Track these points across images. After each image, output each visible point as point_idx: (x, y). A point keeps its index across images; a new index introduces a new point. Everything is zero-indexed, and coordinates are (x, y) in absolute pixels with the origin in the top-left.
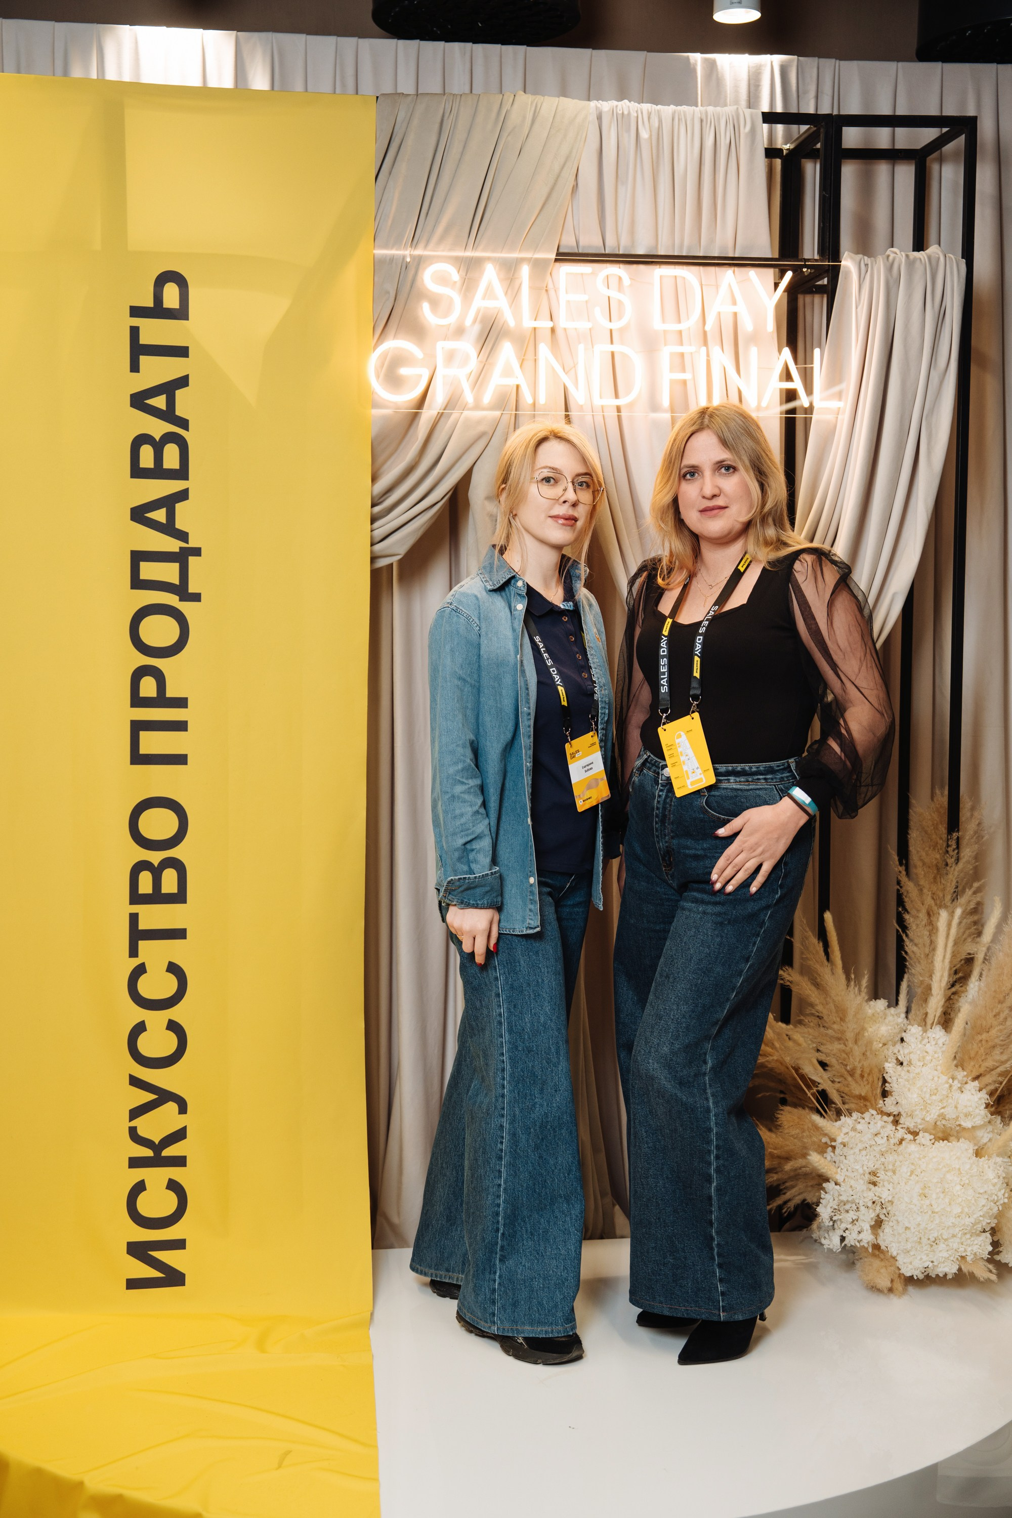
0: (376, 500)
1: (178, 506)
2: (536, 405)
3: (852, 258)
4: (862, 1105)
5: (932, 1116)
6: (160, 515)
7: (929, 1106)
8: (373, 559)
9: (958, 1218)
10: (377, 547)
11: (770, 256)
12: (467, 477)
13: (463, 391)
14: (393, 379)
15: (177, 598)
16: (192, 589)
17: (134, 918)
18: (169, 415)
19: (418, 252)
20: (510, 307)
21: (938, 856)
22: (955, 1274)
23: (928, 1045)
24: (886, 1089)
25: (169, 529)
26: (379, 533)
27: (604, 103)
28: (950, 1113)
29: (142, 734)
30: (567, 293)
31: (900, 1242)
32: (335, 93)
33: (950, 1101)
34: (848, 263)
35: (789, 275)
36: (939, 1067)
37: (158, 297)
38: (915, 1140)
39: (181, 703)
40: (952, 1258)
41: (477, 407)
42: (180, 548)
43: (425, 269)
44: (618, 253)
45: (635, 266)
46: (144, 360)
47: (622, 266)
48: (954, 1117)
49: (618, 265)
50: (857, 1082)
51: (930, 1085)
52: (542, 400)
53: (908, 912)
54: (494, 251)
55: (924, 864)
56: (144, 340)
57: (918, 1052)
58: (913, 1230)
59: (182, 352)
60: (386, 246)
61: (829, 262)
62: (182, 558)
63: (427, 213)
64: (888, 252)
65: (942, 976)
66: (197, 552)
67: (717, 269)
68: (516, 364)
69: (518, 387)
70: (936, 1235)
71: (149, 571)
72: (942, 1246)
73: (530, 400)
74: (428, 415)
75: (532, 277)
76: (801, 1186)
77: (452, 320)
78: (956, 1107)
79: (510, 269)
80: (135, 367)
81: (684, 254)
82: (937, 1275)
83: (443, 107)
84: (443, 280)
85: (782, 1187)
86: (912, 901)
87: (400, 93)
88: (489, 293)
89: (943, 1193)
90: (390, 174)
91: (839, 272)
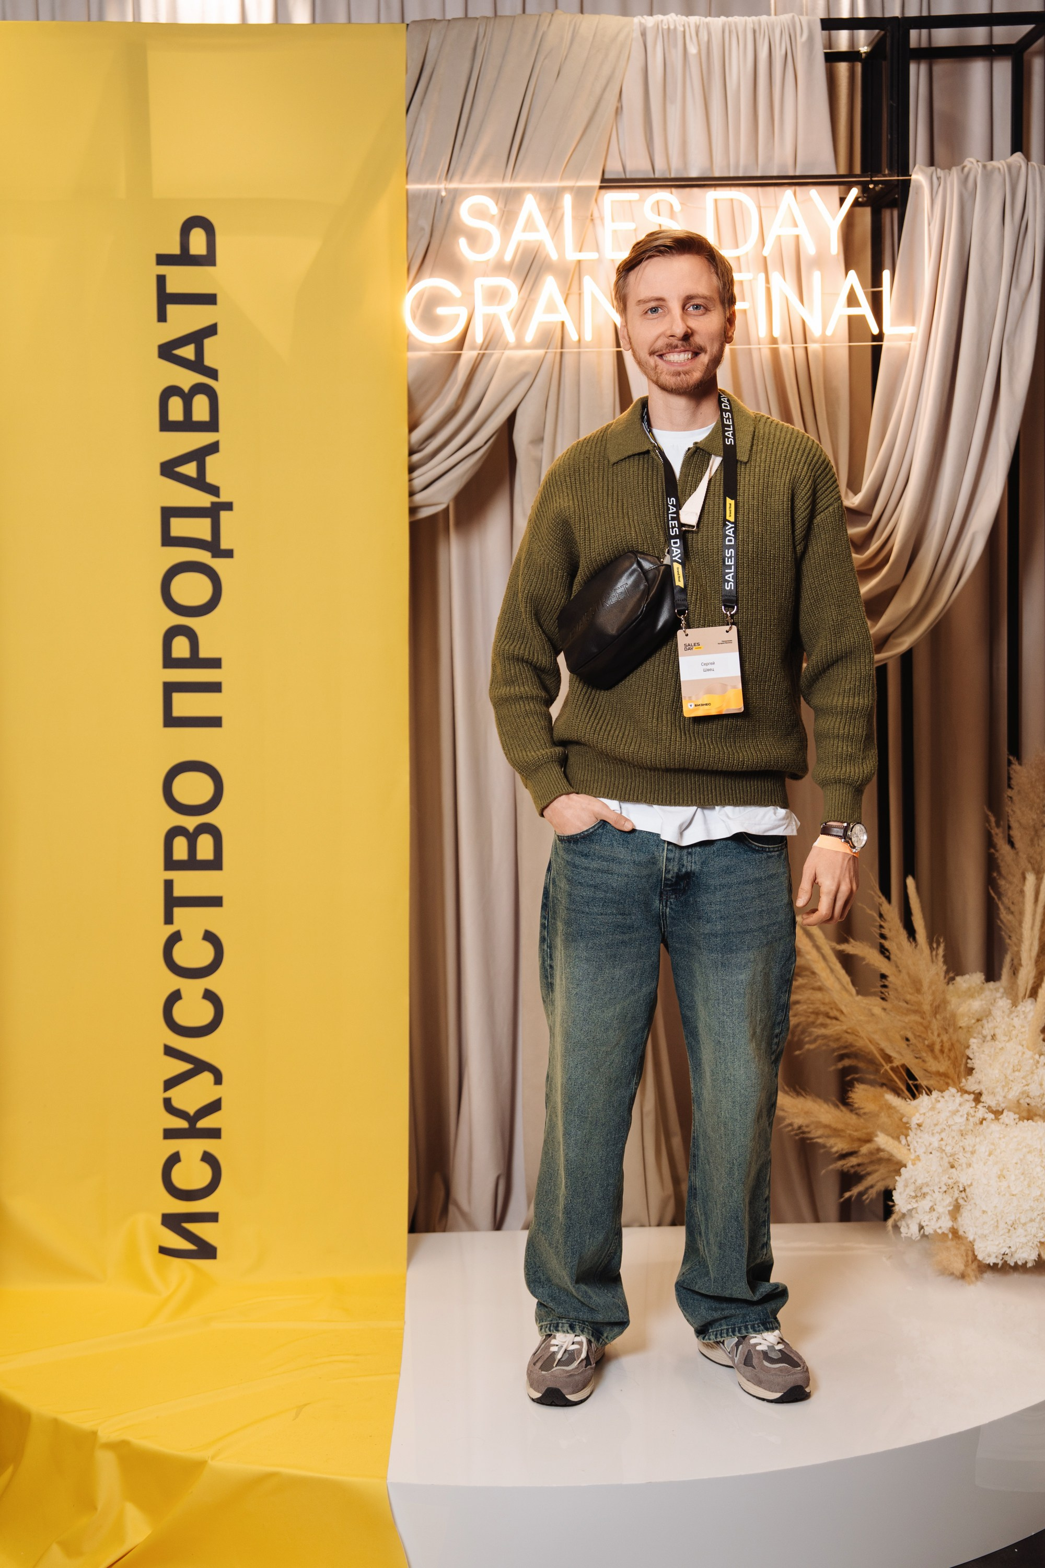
0: (415, 448)
1: (210, 460)
2: (582, 342)
3: (922, 171)
4: (942, 1082)
5: (1013, 1094)
6: (190, 469)
7: (1011, 1083)
8: (413, 510)
9: (1036, 1202)
10: (418, 498)
11: (834, 172)
12: (511, 421)
13: (503, 331)
14: (429, 320)
15: (209, 554)
16: (224, 545)
17: (169, 885)
18: (198, 365)
19: (453, 185)
20: (553, 238)
21: (1035, 817)
22: (1035, 1260)
23: (1016, 1020)
24: (969, 1066)
25: (200, 483)
26: (419, 482)
27: (650, 18)
28: (1034, 1090)
29: (177, 697)
30: (613, 221)
31: (976, 1227)
32: (379, 22)
33: (1036, 1077)
34: (919, 176)
35: (854, 192)
36: (1024, 1043)
37: (185, 244)
38: (997, 1119)
39: (215, 663)
40: (1030, 1244)
41: (519, 345)
42: (213, 503)
43: (461, 203)
44: (668, 176)
45: (687, 190)
46: (171, 309)
47: (674, 190)
48: (1038, 1094)
49: (668, 190)
50: (935, 1058)
51: (1012, 1060)
52: (588, 336)
53: (1005, 878)
54: (534, 180)
55: (1020, 824)
56: (171, 288)
57: (1003, 1026)
58: (990, 1213)
59: (209, 299)
60: (419, 180)
61: (898, 176)
62: (213, 513)
63: (462, 144)
64: (966, 163)
65: (1031, 944)
66: (228, 506)
67: (777, 189)
68: (559, 300)
69: (563, 323)
70: (1013, 1218)
71: (180, 527)
72: (1020, 1231)
73: (575, 338)
74: (468, 356)
75: (575, 207)
76: (882, 1170)
77: (490, 255)
78: (1041, 1085)
79: (551, 200)
80: (162, 317)
81: (741, 175)
82: (1016, 1263)
83: (476, 30)
84: (480, 213)
85: (863, 1173)
86: (1008, 866)
87: (431, 20)
88: (530, 225)
89: (1023, 1174)
90: (422, 104)
91: (909, 186)
